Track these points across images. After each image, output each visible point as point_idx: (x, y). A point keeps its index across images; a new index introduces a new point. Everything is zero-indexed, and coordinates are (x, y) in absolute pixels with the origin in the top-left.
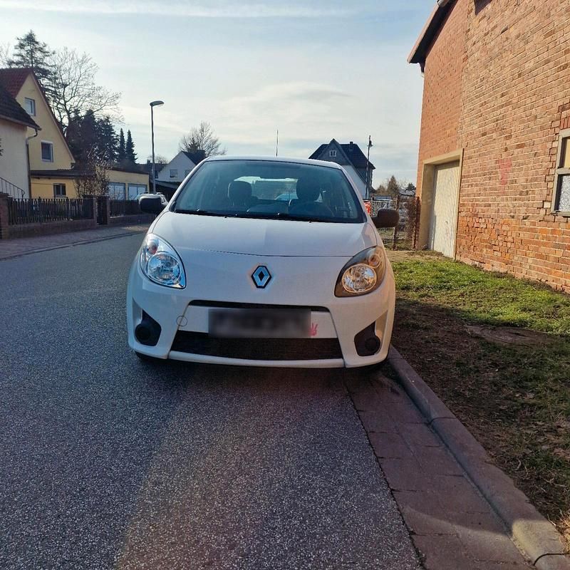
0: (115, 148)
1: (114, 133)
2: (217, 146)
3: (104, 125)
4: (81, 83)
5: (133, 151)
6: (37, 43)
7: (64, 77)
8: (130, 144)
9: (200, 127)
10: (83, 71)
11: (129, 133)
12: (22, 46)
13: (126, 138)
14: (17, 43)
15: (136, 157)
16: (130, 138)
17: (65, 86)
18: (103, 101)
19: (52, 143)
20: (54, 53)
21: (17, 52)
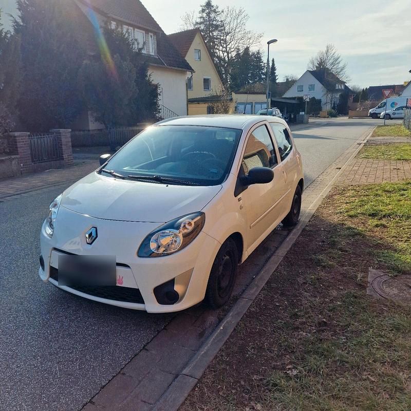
0: (263, 73)
1: (262, 62)
2: (339, 63)
3: (255, 57)
4: (237, 30)
5: (275, 73)
6: (213, 6)
7: (227, 28)
8: (273, 68)
9: (326, 49)
10: (239, 21)
11: (273, 61)
12: (203, 11)
13: (271, 64)
14: (200, 9)
15: (277, 78)
16: (273, 64)
17: (227, 34)
18: (251, 41)
19: (209, 78)
20: (222, 12)
21: (200, 15)
